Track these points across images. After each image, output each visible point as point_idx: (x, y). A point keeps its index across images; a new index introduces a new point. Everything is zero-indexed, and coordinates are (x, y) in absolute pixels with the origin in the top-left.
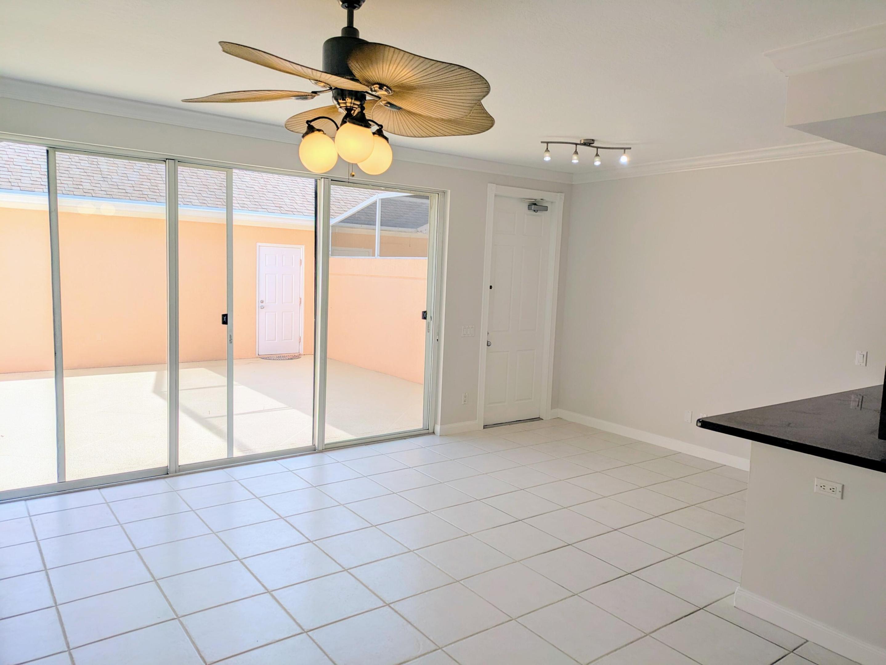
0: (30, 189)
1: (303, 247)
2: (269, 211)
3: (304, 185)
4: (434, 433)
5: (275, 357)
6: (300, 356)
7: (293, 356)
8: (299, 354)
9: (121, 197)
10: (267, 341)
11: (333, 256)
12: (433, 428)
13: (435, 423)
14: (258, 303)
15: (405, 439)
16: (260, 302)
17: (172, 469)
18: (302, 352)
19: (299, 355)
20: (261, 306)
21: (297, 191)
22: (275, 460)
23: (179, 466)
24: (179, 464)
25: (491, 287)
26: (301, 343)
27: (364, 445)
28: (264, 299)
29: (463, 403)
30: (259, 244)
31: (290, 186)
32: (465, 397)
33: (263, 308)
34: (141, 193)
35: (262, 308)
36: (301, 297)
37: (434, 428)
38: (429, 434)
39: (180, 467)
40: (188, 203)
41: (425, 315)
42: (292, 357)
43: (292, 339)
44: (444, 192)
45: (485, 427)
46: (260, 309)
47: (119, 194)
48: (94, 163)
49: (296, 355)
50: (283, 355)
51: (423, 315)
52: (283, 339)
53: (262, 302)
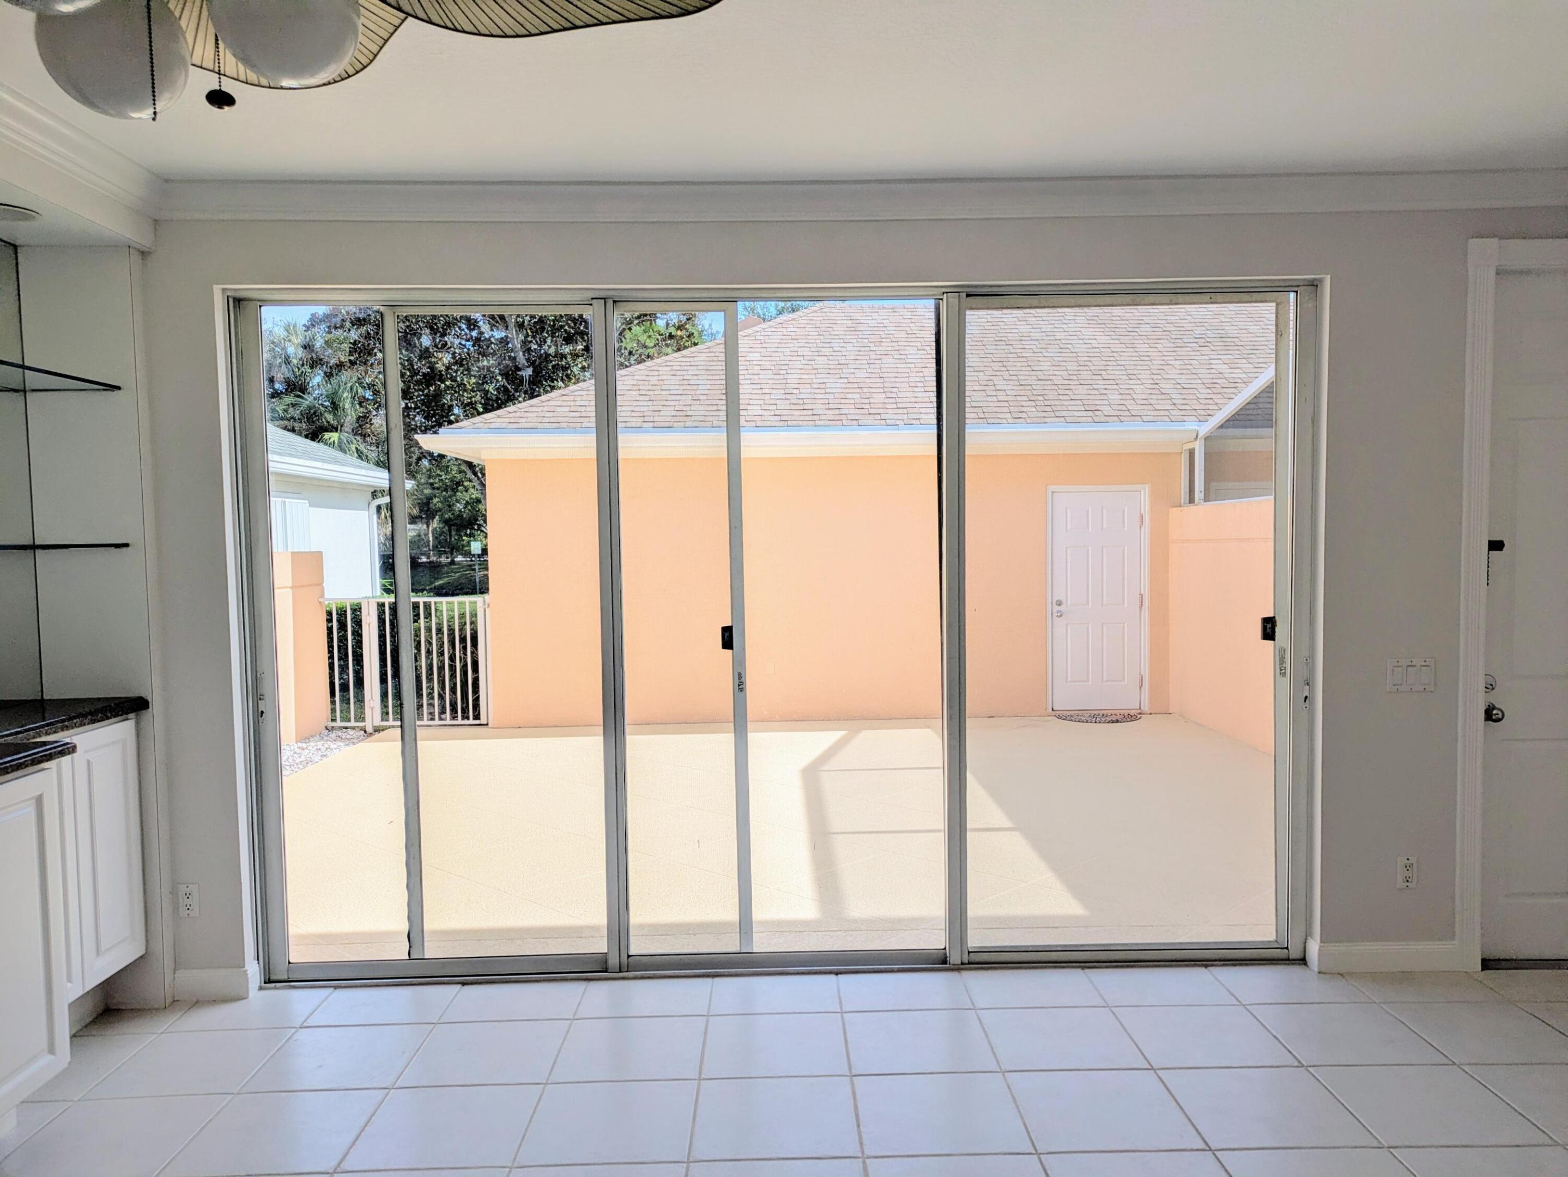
0: (667, 424)
1: (1147, 487)
2: (1069, 419)
3: (1163, 362)
4: (1303, 961)
5: (1087, 716)
6: (1139, 716)
7: (1126, 714)
8: (1139, 711)
9: (801, 423)
10: (1070, 682)
11: (1209, 501)
12: (1302, 946)
13: (1308, 934)
14: (1050, 605)
15: (1206, 966)
16: (1054, 603)
17: (613, 961)
18: (1146, 708)
19: (1140, 714)
20: (1058, 612)
21: (1145, 375)
22: (837, 973)
23: (629, 956)
24: (633, 951)
25: (1496, 546)
26: (1143, 688)
27: (1078, 967)
28: (1063, 599)
29: (1401, 884)
30: (1052, 488)
31: (1131, 367)
32: (1408, 867)
33: (1061, 616)
34: (837, 412)
35: (1057, 616)
36: (1142, 592)
37: (1305, 947)
38: (1287, 961)
39: (630, 959)
40: (914, 422)
41: (1269, 629)
42: (1119, 717)
43: (1124, 680)
44: (1314, 285)
45: (1487, 964)
46: (1056, 619)
47: (801, 418)
48: (782, 372)
49: (1132, 713)
50: (1103, 712)
51: (1264, 628)
52: (1105, 679)
53: (1059, 603)
